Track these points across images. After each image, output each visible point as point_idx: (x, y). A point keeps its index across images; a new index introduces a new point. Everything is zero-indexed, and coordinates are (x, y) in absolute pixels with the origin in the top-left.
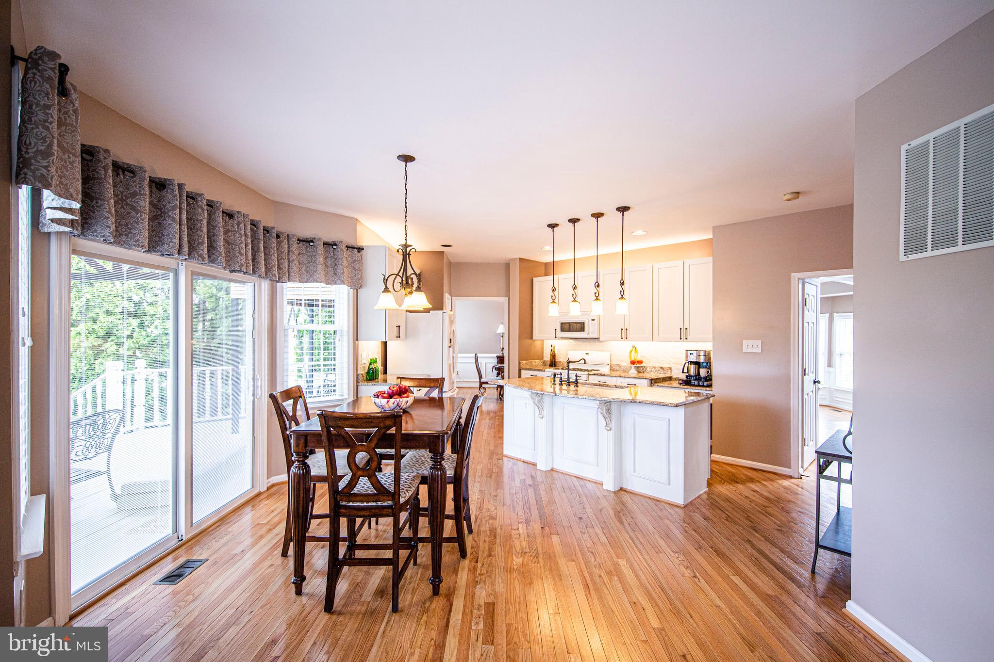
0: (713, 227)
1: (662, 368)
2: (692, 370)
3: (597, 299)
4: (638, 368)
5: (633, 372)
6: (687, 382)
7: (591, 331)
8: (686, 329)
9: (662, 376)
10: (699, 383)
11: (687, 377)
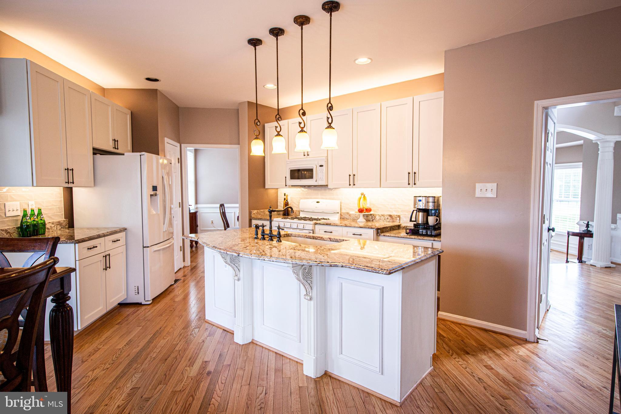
0: (445, 52)
1: (390, 216)
2: (420, 217)
3: (302, 131)
4: (367, 216)
5: (361, 220)
6: (415, 232)
7: (319, 178)
8: (415, 173)
9: (391, 224)
10: (427, 232)
11: (415, 225)
